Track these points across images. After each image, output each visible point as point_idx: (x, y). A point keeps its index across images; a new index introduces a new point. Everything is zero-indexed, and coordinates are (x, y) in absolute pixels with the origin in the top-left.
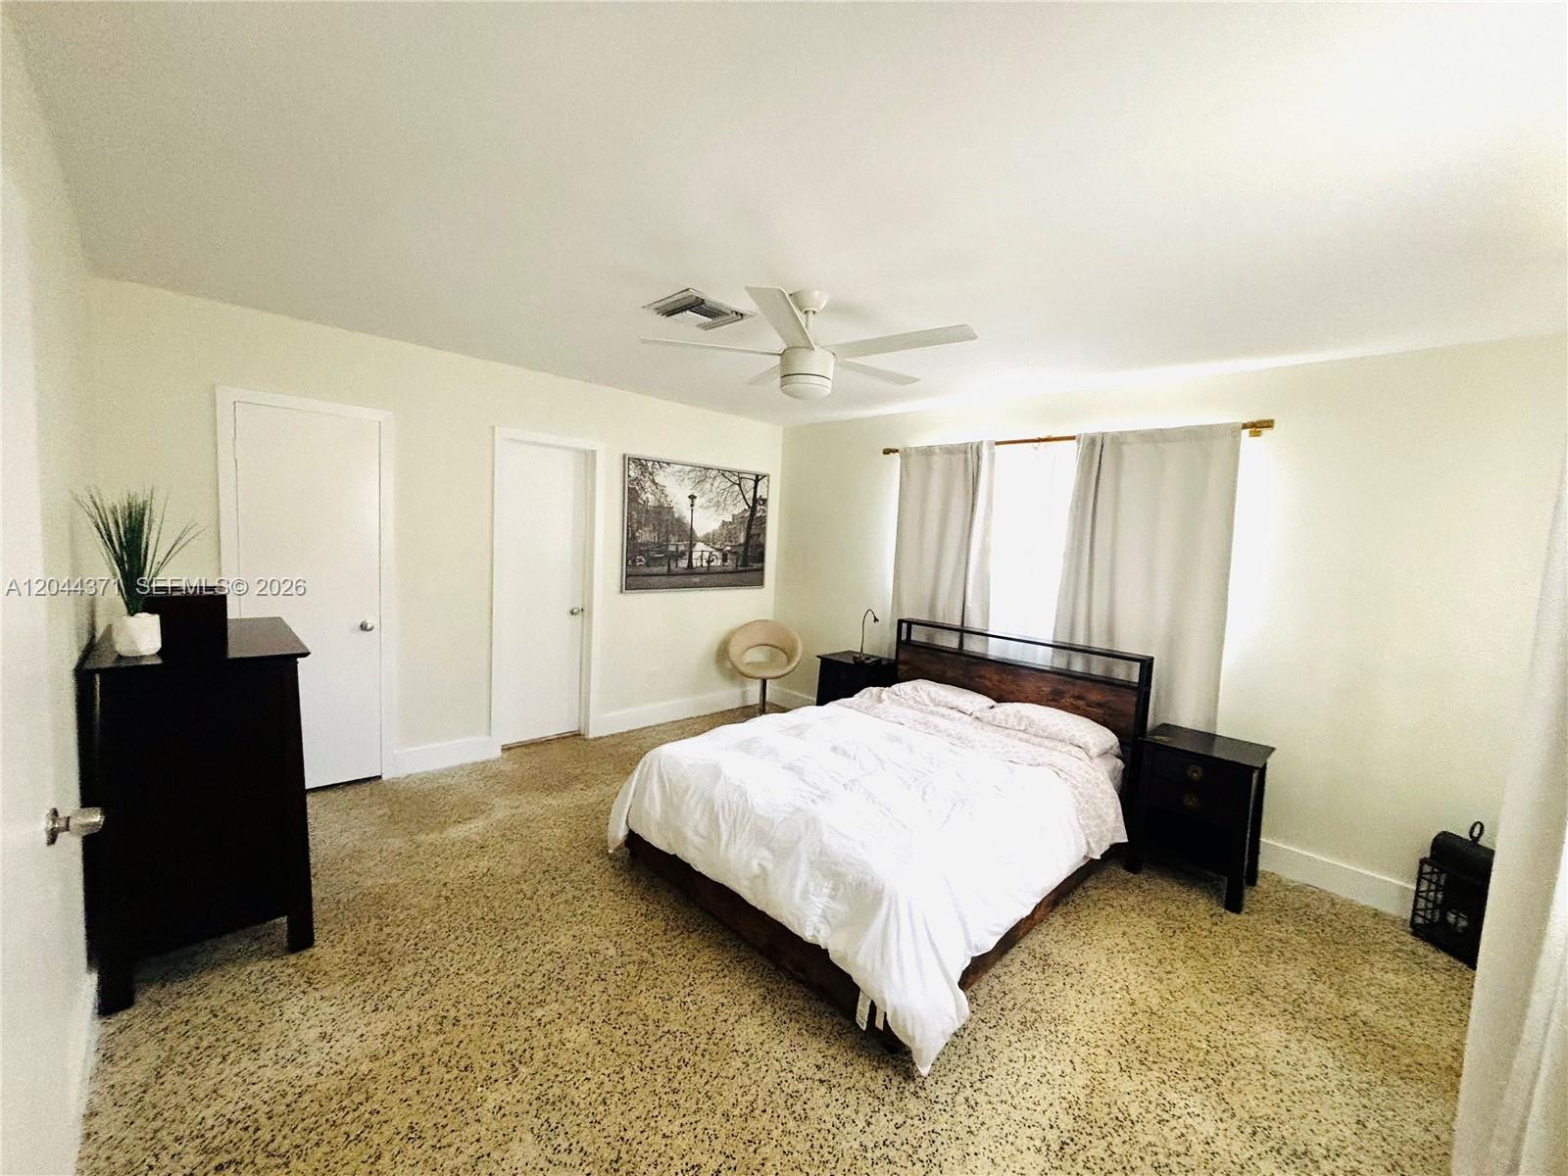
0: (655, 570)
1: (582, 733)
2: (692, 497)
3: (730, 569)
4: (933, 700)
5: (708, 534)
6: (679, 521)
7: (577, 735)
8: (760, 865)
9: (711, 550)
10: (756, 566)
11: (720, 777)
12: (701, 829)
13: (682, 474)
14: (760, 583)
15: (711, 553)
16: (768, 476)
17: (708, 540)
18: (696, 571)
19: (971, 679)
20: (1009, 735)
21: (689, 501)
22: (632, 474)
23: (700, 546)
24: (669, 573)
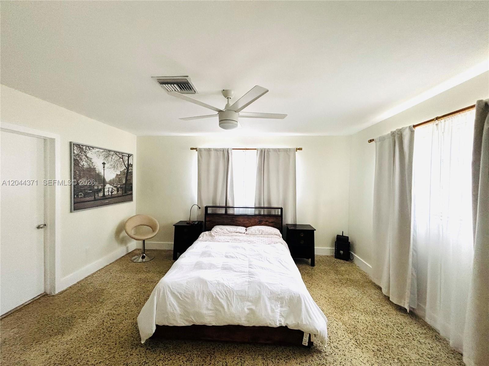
0: (87, 199)
1: (48, 292)
2: (104, 164)
3: (120, 195)
4: (229, 232)
5: (111, 180)
6: (98, 175)
7: (45, 295)
8: (248, 309)
9: (112, 187)
10: (129, 192)
11: (207, 283)
12: (210, 307)
13: (99, 153)
14: (131, 200)
15: (112, 188)
16: (133, 155)
17: (111, 183)
18: (107, 197)
19: (234, 222)
20: (258, 237)
21: (102, 165)
22: (75, 152)
23: (108, 186)
24: (95, 200)
